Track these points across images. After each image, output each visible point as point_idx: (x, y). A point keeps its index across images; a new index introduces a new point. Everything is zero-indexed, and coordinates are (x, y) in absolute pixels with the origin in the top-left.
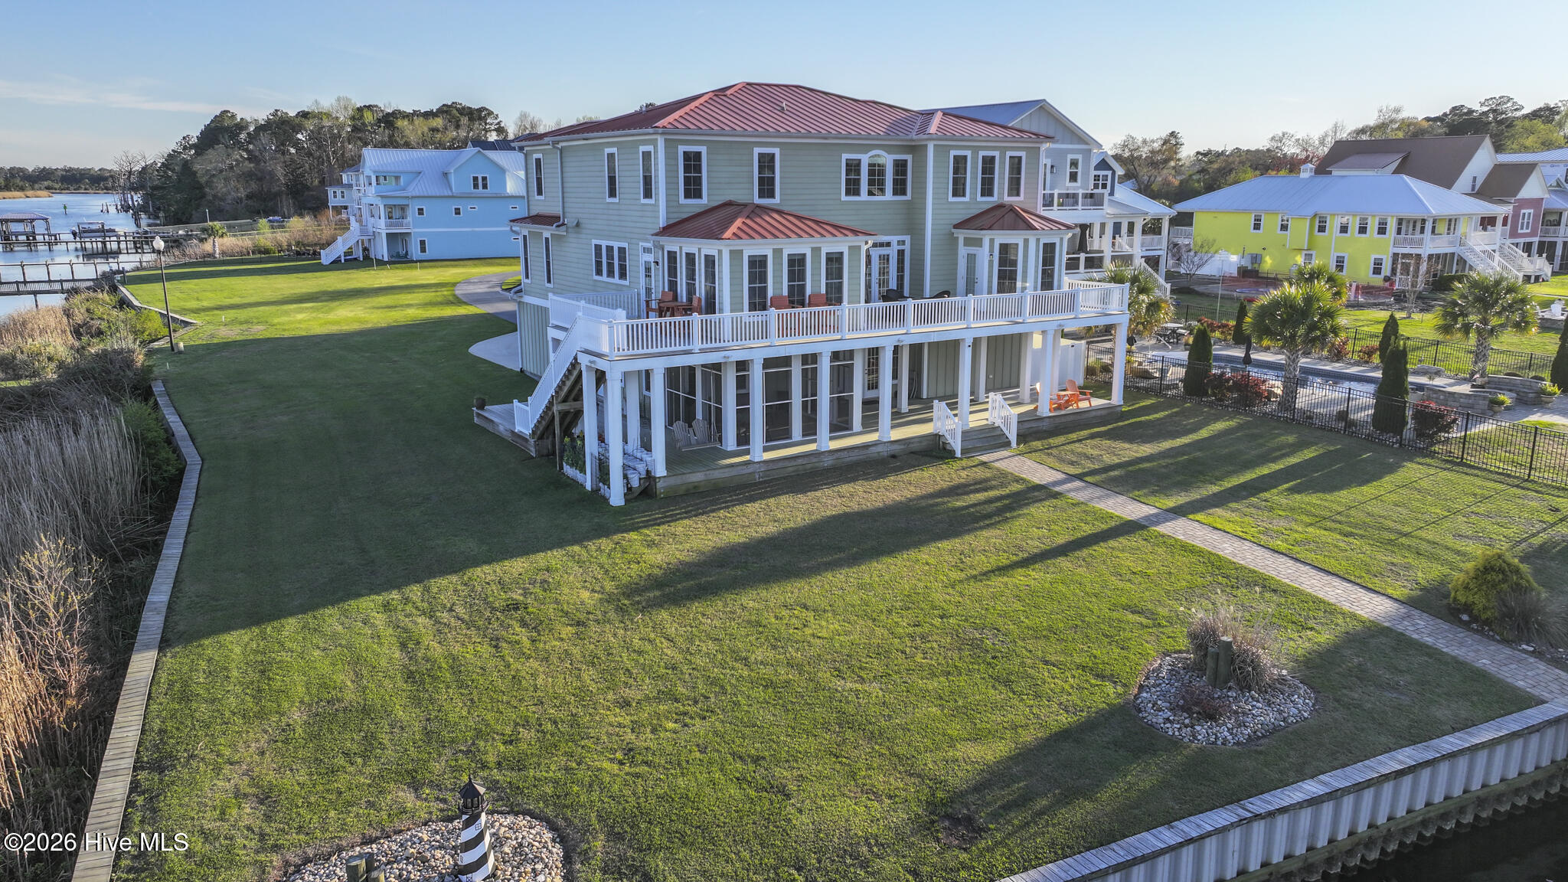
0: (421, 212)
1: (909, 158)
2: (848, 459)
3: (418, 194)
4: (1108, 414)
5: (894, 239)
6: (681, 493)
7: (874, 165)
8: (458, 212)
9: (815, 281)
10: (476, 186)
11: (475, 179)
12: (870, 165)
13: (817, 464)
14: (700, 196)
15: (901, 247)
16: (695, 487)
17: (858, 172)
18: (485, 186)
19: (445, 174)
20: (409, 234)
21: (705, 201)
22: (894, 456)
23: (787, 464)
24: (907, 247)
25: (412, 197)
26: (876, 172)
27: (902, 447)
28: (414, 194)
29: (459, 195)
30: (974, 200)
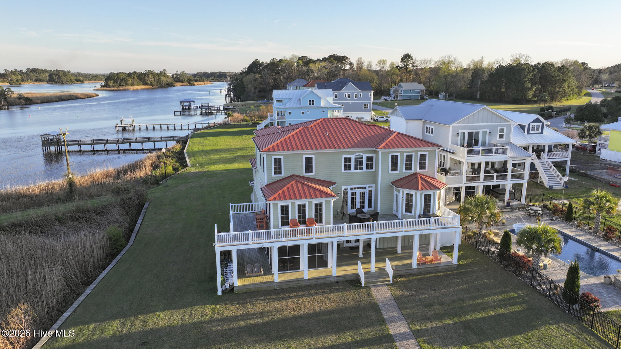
0: (290, 113)
1: (374, 155)
2: (316, 282)
3: (289, 107)
4: (449, 268)
5: (367, 186)
6: (244, 292)
7: (358, 158)
8: (303, 113)
9: (310, 213)
10: (310, 104)
11: (310, 101)
12: (355, 158)
13: (302, 284)
14: (281, 173)
15: (370, 189)
16: (250, 290)
17: (350, 162)
18: (313, 104)
19: (300, 99)
20: (285, 121)
21: (283, 175)
22: (337, 282)
23: (289, 283)
24: (373, 189)
25: (287, 108)
26: (359, 162)
27: (342, 278)
28: (287, 107)
29: (304, 107)
30: (402, 171)
